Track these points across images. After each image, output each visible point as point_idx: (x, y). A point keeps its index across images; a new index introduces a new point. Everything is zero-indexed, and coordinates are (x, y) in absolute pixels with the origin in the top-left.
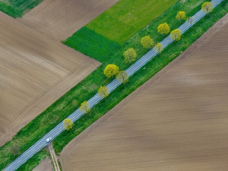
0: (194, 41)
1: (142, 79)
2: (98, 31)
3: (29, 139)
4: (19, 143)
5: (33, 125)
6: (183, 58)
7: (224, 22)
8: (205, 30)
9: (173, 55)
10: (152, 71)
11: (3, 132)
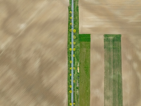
0: (68, 53)
1: (69, 35)
2: (87, 42)
3: (75, 7)
4: (76, 5)
5: (78, 10)
6: (66, 46)
7: (66, 62)
8: (68, 57)
9: (69, 46)
10: (69, 39)
11: (81, 5)
